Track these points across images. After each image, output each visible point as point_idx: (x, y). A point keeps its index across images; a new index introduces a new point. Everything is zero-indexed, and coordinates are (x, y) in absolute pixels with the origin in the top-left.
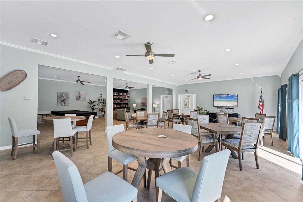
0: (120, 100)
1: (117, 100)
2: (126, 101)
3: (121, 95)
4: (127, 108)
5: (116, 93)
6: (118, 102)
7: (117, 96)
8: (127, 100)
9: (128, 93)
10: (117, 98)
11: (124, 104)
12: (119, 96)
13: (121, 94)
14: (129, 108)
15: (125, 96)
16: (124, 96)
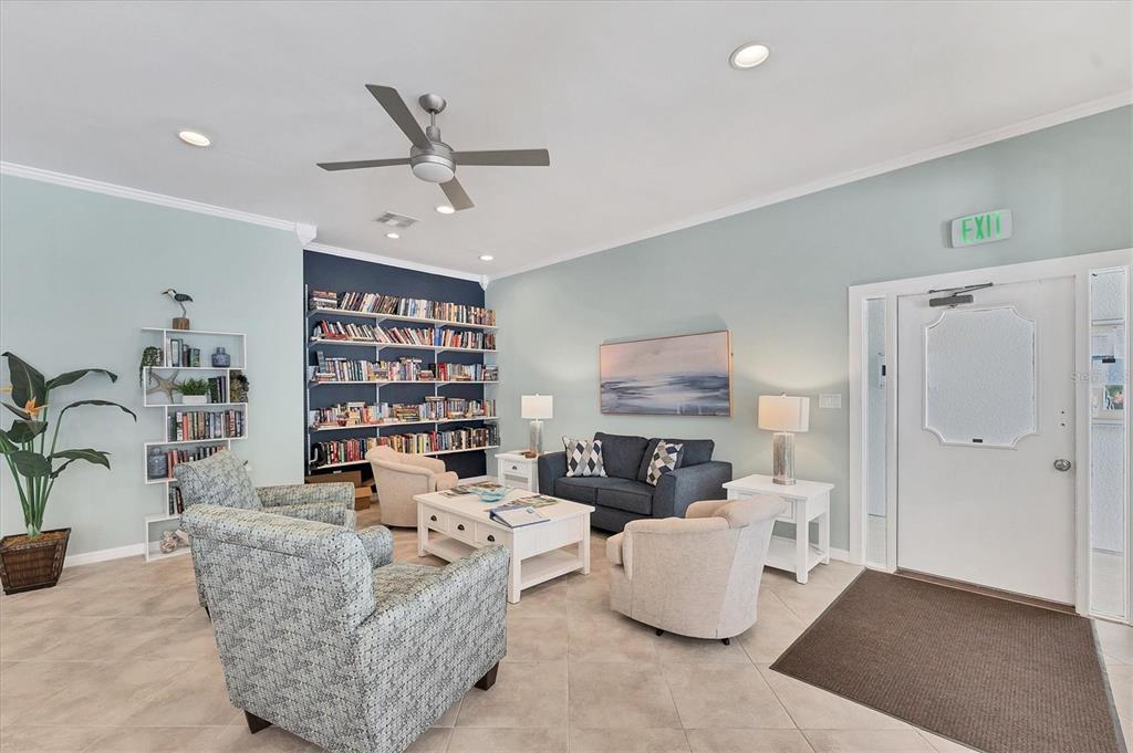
0: (412, 365)
1: (384, 367)
2: (470, 370)
3: (421, 316)
4: (479, 425)
5: (369, 299)
6: (396, 379)
7: (387, 325)
8: (476, 359)
9: (482, 306)
10: (384, 341)
11: (450, 392)
12: (402, 325)
13: (420, 310)
14: (491, 426)
15: (458, 330)
16: (445, 328)
